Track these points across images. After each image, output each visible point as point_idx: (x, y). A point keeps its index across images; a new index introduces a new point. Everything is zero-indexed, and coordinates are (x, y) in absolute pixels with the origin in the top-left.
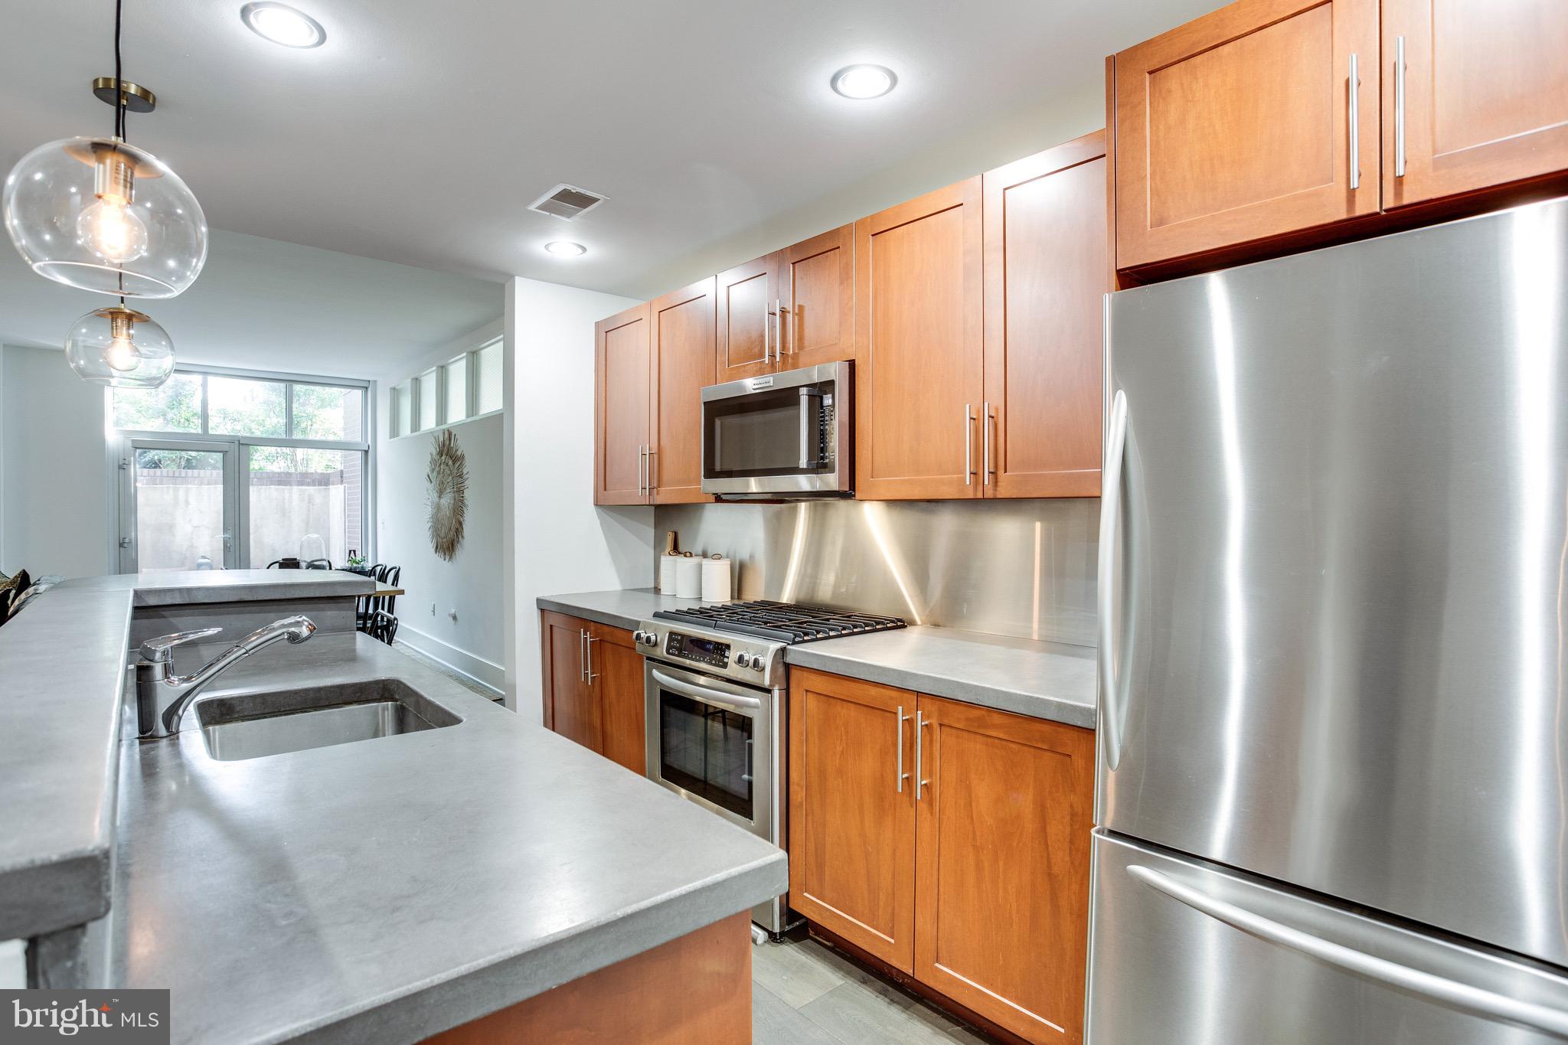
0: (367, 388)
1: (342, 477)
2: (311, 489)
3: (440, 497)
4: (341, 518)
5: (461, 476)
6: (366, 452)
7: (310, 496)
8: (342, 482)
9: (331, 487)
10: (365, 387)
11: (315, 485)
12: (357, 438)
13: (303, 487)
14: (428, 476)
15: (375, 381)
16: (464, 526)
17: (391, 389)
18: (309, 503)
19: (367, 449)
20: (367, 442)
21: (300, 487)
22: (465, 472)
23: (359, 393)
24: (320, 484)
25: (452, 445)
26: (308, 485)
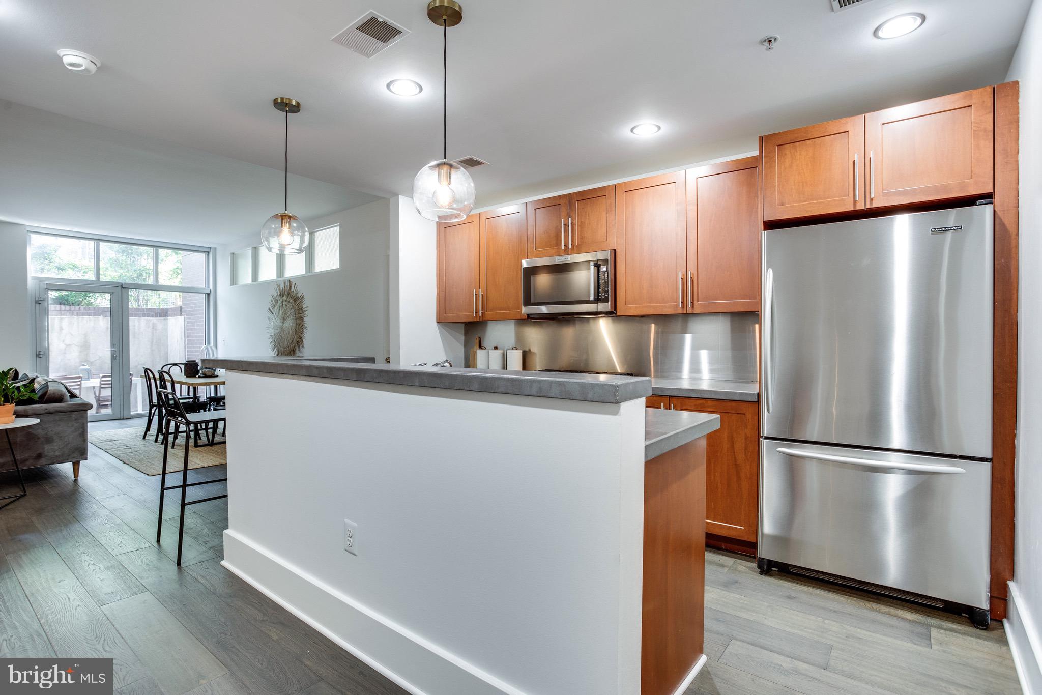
0: (208, 252)
1: (181, 311)
2: (154, 319)
3: (283, 322)
4: (182, 338)
5: (301, 309)
6: (208, 295)
7: (154, 324)
8: (181, 315)
9: (169, 318)
10: (207, 251)
11: (157, 317)
12: (200, 284)
13: (149, 318)
14: (270, 310)
15: (215, 248)
16: (304, 340)
17: (231, 253)
18: (153, 328)
19: (209, 292)
20: (209, 288)
21: (146, 318)
22: (304, 306)
23: (202, 256)
24: (161, 316)
25: (292, 290)
26: (152, 316)
